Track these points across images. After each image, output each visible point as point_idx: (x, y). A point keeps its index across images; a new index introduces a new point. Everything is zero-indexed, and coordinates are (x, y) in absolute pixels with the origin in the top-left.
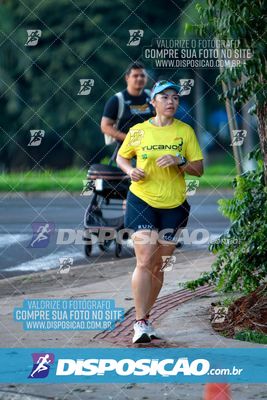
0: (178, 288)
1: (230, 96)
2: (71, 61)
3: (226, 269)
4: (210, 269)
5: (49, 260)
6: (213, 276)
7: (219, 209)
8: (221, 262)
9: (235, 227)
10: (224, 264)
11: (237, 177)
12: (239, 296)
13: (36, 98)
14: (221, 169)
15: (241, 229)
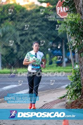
0: (57, 99)
1: (70, 48)
2: (31, 39)
3: (70, 94)
4: (65, 94)
5: (24, 92)
6: (66, 95)
7: (68, 78)
8: (68, 92)
9: (72, 83)
10: (69, 92)
11: (72, 70)
12: (73, 101)
13: (21, 49)
14: (69, 67)
15: (73, 83)
